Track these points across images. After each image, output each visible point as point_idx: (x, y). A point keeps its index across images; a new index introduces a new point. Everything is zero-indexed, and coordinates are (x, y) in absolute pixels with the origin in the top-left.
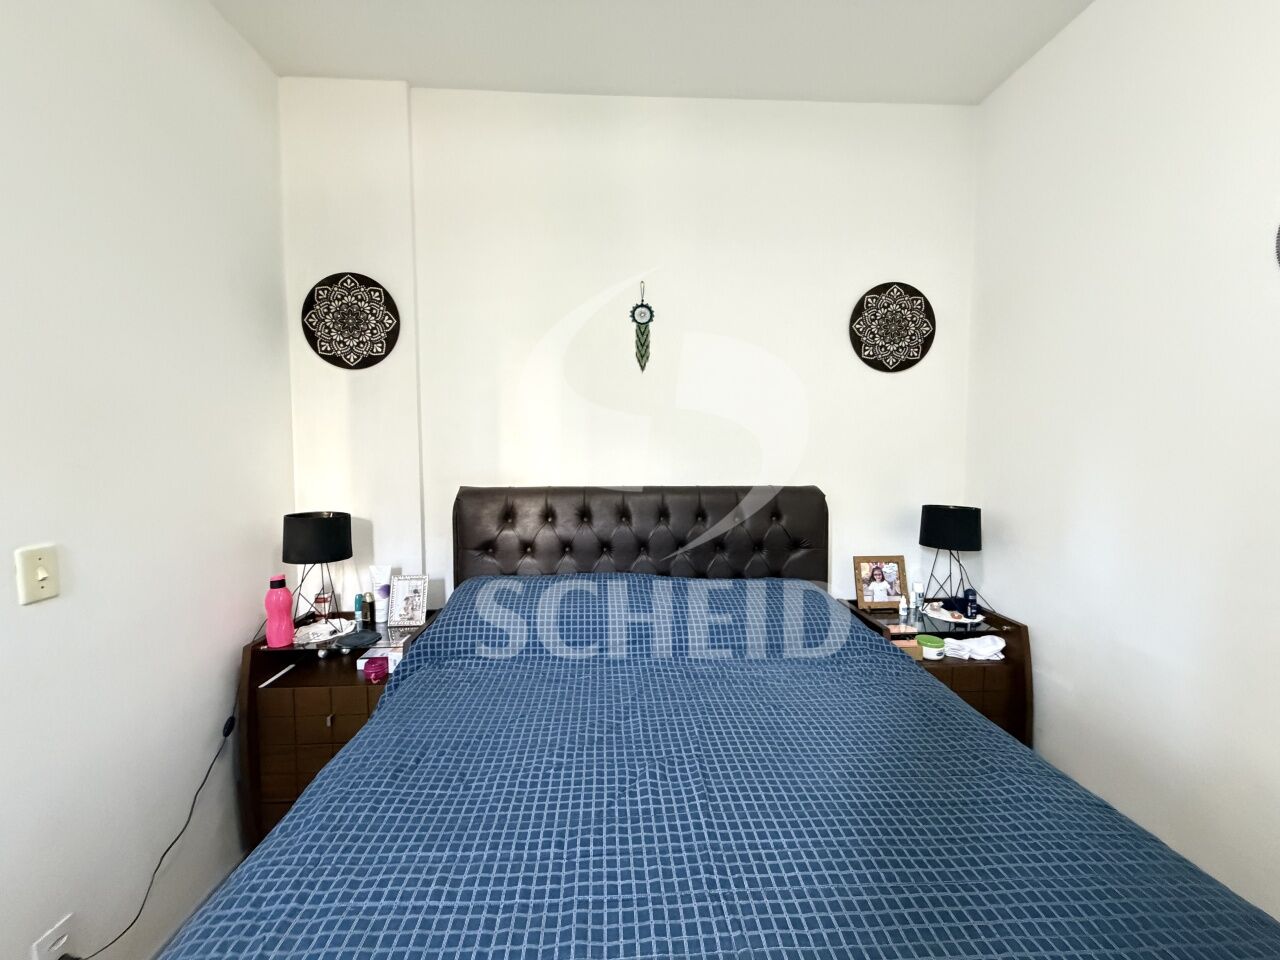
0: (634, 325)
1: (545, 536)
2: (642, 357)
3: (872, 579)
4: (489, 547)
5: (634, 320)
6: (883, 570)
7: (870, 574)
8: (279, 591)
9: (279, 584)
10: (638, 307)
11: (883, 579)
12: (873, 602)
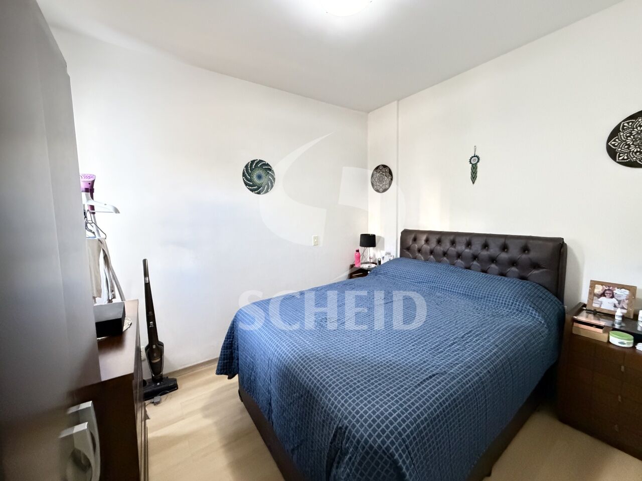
0: (471, 165)
1: (427, 248)
2: (473, 178)
3: (603, 295)
4: (408, 249)
5: (471, 163)
6: (614, 292)
7: (602, 292)
8: (358, 253)
9: (358, 251)
10: (473, 157)
11: (613, 297)
12: (599, 308)
